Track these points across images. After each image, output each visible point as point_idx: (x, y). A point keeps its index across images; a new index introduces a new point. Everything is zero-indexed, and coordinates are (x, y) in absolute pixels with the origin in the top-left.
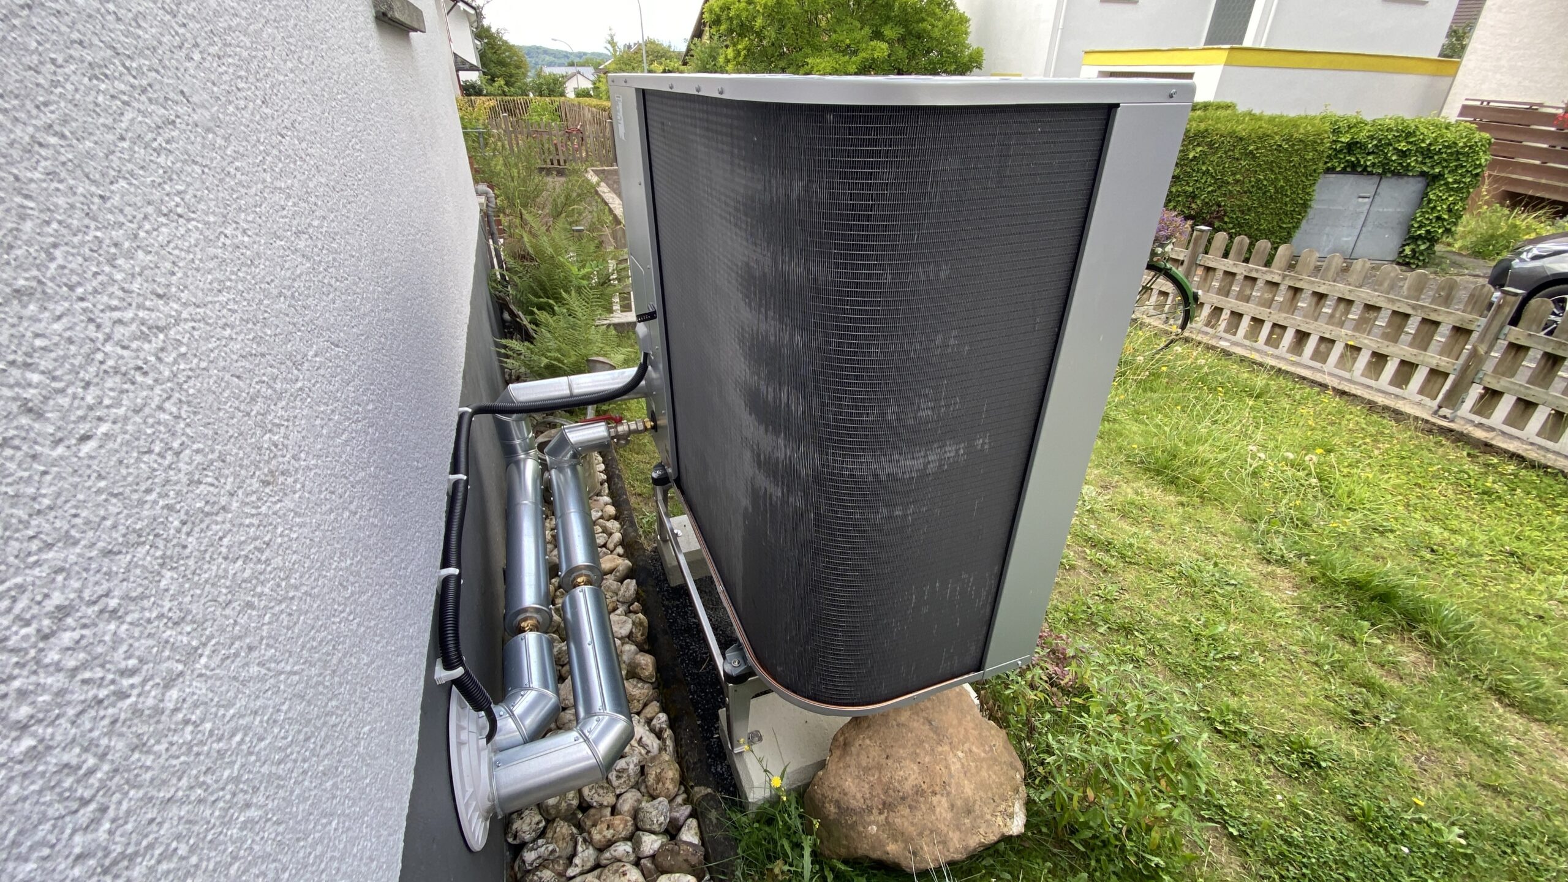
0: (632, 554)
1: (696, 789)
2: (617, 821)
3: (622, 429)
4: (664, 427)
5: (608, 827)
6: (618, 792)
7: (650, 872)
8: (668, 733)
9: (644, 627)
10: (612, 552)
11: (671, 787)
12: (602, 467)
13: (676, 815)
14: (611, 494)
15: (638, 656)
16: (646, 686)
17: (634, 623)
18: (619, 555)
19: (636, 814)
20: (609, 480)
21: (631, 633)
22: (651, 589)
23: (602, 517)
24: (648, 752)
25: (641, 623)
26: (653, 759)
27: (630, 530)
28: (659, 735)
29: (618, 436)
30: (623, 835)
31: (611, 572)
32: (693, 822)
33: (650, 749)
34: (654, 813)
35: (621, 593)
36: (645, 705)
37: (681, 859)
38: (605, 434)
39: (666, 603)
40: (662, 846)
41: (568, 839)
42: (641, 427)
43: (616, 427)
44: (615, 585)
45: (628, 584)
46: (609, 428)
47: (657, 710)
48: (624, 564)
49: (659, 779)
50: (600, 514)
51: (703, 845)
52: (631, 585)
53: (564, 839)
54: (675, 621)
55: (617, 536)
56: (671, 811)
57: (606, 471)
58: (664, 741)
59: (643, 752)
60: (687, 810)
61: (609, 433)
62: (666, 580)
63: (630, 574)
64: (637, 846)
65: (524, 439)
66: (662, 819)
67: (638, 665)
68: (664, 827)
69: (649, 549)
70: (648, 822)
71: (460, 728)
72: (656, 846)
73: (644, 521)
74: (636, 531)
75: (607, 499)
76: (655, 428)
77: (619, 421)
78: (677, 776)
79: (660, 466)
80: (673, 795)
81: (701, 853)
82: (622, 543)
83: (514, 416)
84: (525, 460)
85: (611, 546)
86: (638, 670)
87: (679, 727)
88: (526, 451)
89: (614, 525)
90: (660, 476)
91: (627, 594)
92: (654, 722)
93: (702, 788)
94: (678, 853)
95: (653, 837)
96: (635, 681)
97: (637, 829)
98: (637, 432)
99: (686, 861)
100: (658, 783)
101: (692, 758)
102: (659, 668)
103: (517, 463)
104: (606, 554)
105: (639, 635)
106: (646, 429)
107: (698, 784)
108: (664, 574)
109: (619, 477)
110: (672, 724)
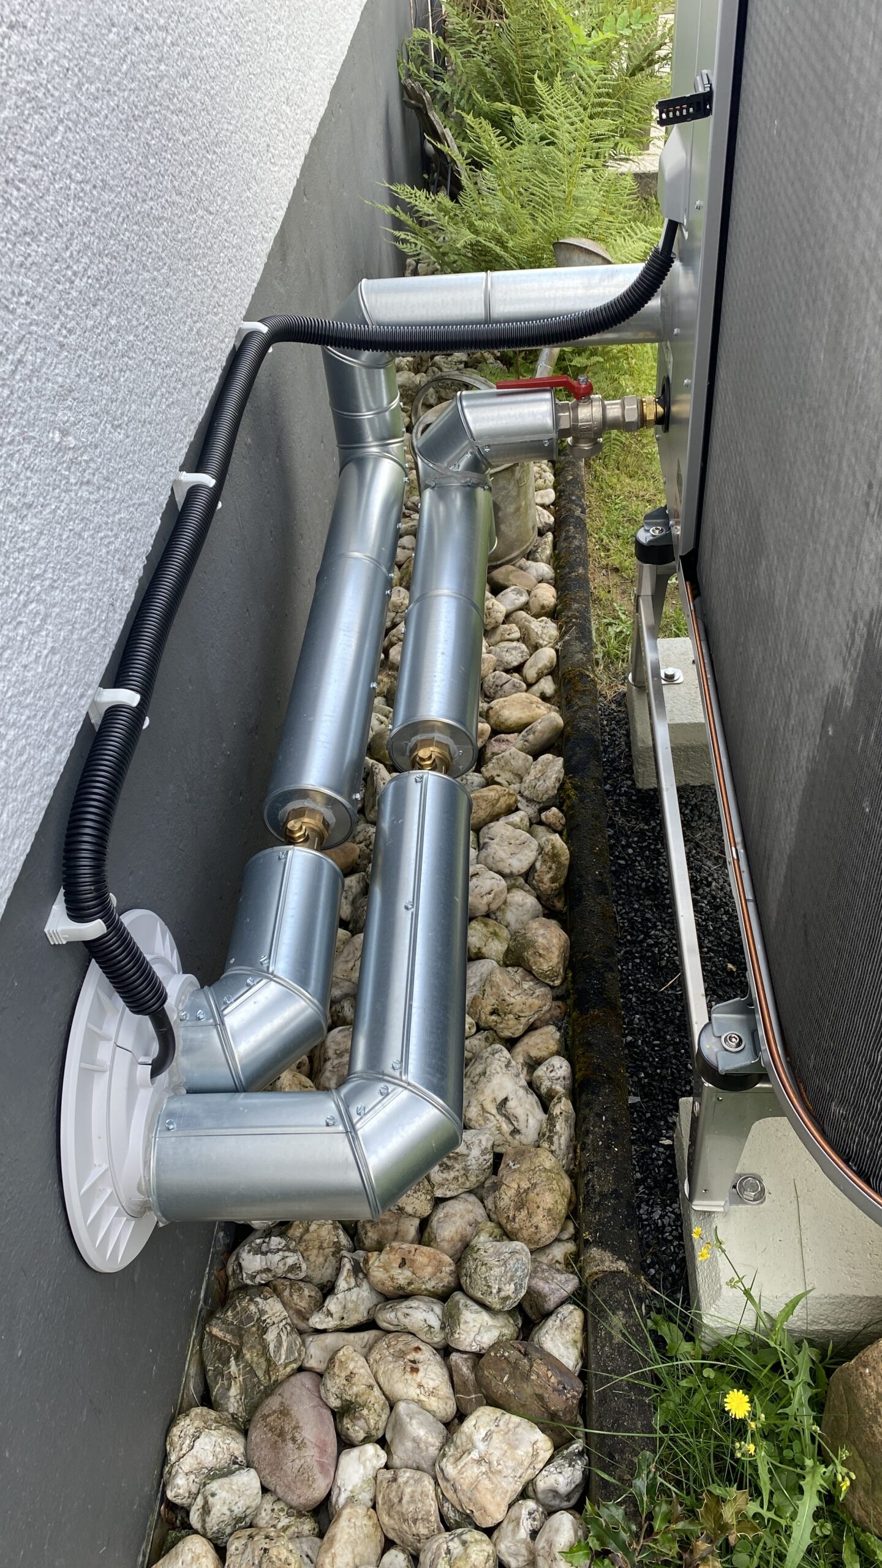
0: (569, 702)
1: (595, 1252)
2: (423, 1256)
3: (588, 413)
4: (683, 422)
5: (403, 1264)
6: (439, 1193)
7: (465, 1383)
8: (563, 1107)
9: (560, 865)
10: (530, 685)
11: (544, 1226)
12: (550, 496)
13: (541, 1285)
14: (556, 560)
15: (535, 925)
16: (540, 991)
17: (541, 849)
18: (544, 697)
19: (463, 1251)
20: (556, 529)
21: (532, 868)
22: (591, 785)
23: (525, 607)
24: (515, 1132)
25: (555, 856)
26: (521, 1154)
27: (577, 646)
28: (545, 1102)
29: (576, 431)
30: (430, 1286)
31: (519, 728)
32: (573, 1316)
33: (521, 1126)
34: (496, 1271)
35: (528, 779)
36: (532, 1028)
37: (528, 1390)
38: (549, 421)
39: (620, 820)
40: (496, 1346)
41: (329, 1251)
42: (632, 416)
43: (575, 408)
44: (521, 759)
45: (547, 764)
46: (557, 409)
47: (553, 1046)
48: (549, 718)
49: (522, 1202)
50: (523, 599)
51: (583, 1376)
52: (553, 767)
53: (321, 1247)
54: (630, 866)
55: (547, 655)
56: (533, 1274)
57: (556, 507)
58: (551, 1120)
59: (506, 1128)
60: (568, 1283)
61: (557, 420)
62: (630, 770)
63: (553, 744)
64: (450, 1321)
65: (380, 412)
66: (509, 1289)
67: (531, 944)
68: (510, 1305)
69: (610, 694)
70: (481, 1283)
71: (92, 1039)
72: (487, 1339)
73: (612, 631)
74: (589, 649)
75: (544, 569)
76: (664, 421)
77: (583, 395)
78: (562, 1208)
79: (661, 516)
80: (545, 1241)
81: (575, 1391)
82: (553, 671)
83: (366, 355)
84: (377, 459)
85: (530, 672)
86: (528, 954)
87: (588, 1104)
88: (383, 439)
89: (546, 630)
90: (656, 539)
91: (542, 786)
92: (541, 1071)
93: (607, 1256)
94: (526, 1377)
95: (485, 1317)
96: (517, 974)
97: (459, 1287)
98: (620, 425)
99: (540, 1397)
100: (519, 1209)
101: (602, 1182)
102: (574, 960)
103: (361, 462)
104: (516, 689)
105: (547, 878)
106: (643, 421)
107: (601, 1243)
108: (629, 756)
109: (581, 524)
110: (577, 1090)
